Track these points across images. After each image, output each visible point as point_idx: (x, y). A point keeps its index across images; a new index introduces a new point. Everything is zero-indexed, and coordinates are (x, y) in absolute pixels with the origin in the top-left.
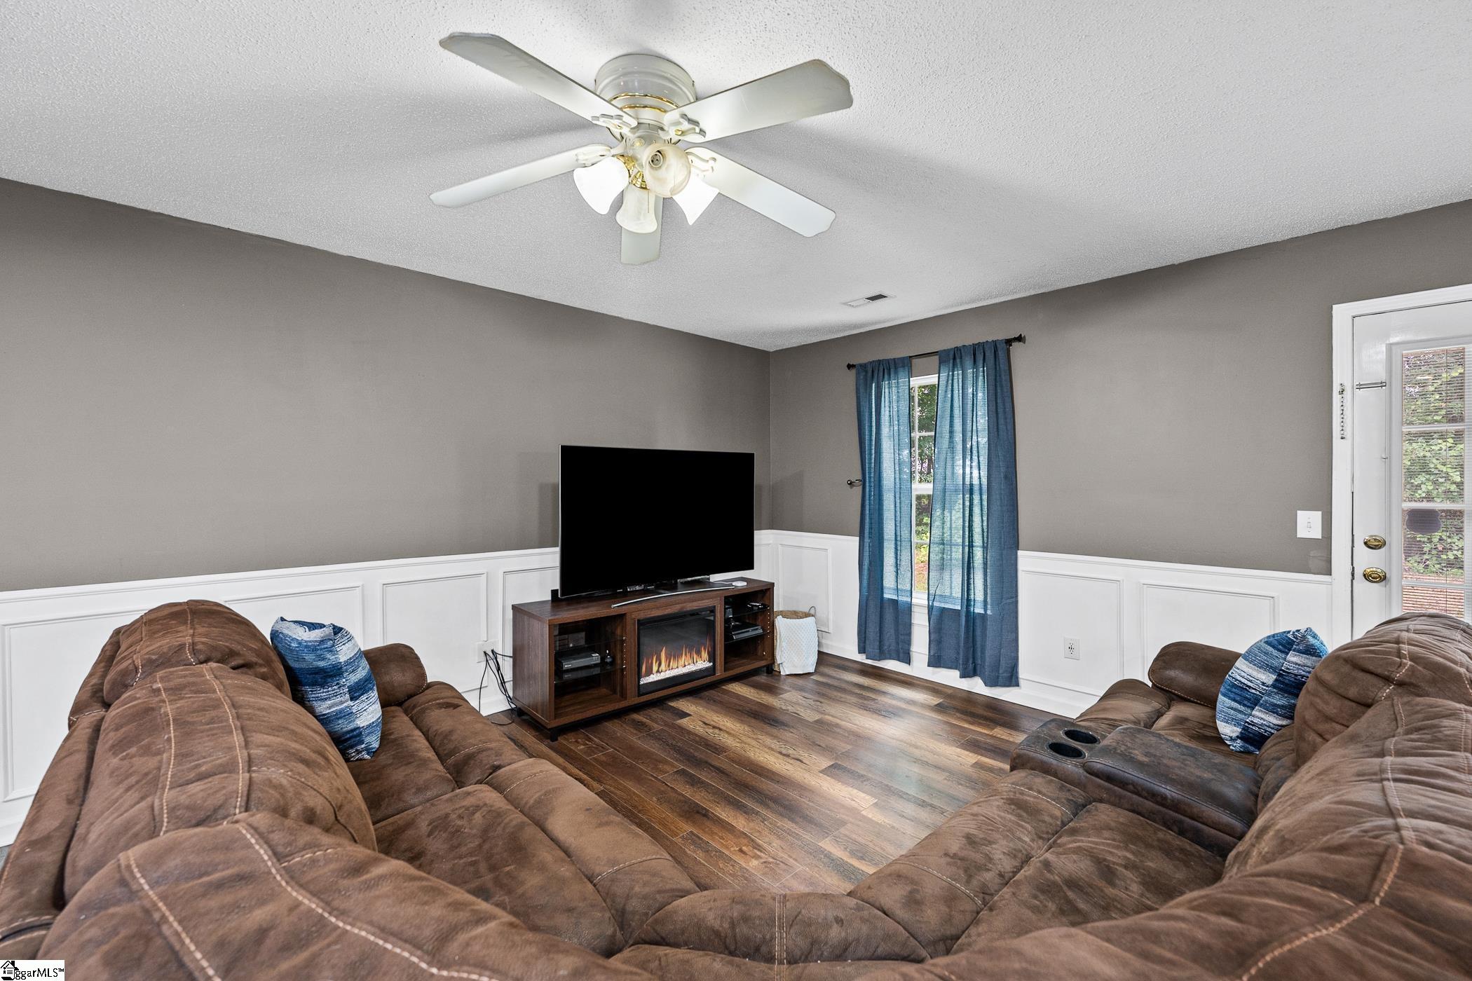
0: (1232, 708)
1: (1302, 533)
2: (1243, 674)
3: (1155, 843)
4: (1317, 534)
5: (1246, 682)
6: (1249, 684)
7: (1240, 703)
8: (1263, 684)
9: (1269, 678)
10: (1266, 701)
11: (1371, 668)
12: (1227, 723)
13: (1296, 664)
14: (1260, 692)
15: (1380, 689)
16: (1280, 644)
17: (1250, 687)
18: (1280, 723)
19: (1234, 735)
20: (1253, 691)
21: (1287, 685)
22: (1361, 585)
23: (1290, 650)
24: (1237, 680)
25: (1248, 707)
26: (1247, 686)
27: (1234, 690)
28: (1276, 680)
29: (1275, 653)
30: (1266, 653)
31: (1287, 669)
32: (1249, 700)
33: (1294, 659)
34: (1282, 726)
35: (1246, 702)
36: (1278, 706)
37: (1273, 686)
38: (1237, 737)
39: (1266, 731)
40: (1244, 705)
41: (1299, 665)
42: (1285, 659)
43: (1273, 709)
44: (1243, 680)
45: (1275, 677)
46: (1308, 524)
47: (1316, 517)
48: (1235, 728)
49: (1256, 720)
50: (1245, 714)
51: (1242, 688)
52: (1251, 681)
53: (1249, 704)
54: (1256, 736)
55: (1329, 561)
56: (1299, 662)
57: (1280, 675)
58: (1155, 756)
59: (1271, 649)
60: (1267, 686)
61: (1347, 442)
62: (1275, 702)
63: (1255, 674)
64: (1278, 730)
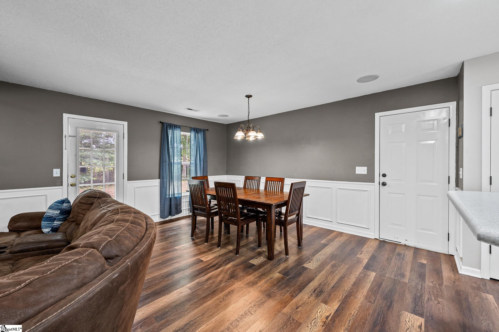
0: (48, 224)
1: (55, 175)
2: (50, 213)
3: (44, 258)
4: (59, 175)
5: (52, 215)
6: (53, 215)
7: (50, 221)
8: (57, 214)
9: (58, 212)
10: (58, 218)
11: (93, 196)
12: (47, 228)
13: (65, 206)
14: (56, 217)
15: (94, 200)
16: (62, 202)
17: (53, 216)
18: (61, 223)
19: (49, 231)
20: (54, 217)
21: (63, 212)
22: (70, 187)
23: (64, 203)
24: (48, 216)
25: (53, 222)
26: (52, 216)
27: (48, 219)
28: (60, 212)
29: (60, 205)
30: (57, 206)
31: (63, 208)
32: (52, 220)
33: (65, 205)
34: (62, 224)
35: (52, 221)
36: (60, 219)
37: (59, 214)
38: (50, 231)
39: (58, 226)
40: (51, 222)
41: (66, 206)
42: (62, 206)
43: (59, 220)
44: (50, 215)
45: (60, 211)
46: (56, 173)
47: (58, 170)
48: (49, 229)
49: (55, 224)
50: (52, 224)
51: (50, 217)
52: (53, 214)
53: (53, 221)
54: (55, 228)
55: (62, 182)
56: (66, 205)
57: (61, 210)
58: (36, 239)
59: (58, 204)
60: (58, 214)
61: (67, 150)
62: (60, 218)
63: (54, 212)
64: (61, 225)
